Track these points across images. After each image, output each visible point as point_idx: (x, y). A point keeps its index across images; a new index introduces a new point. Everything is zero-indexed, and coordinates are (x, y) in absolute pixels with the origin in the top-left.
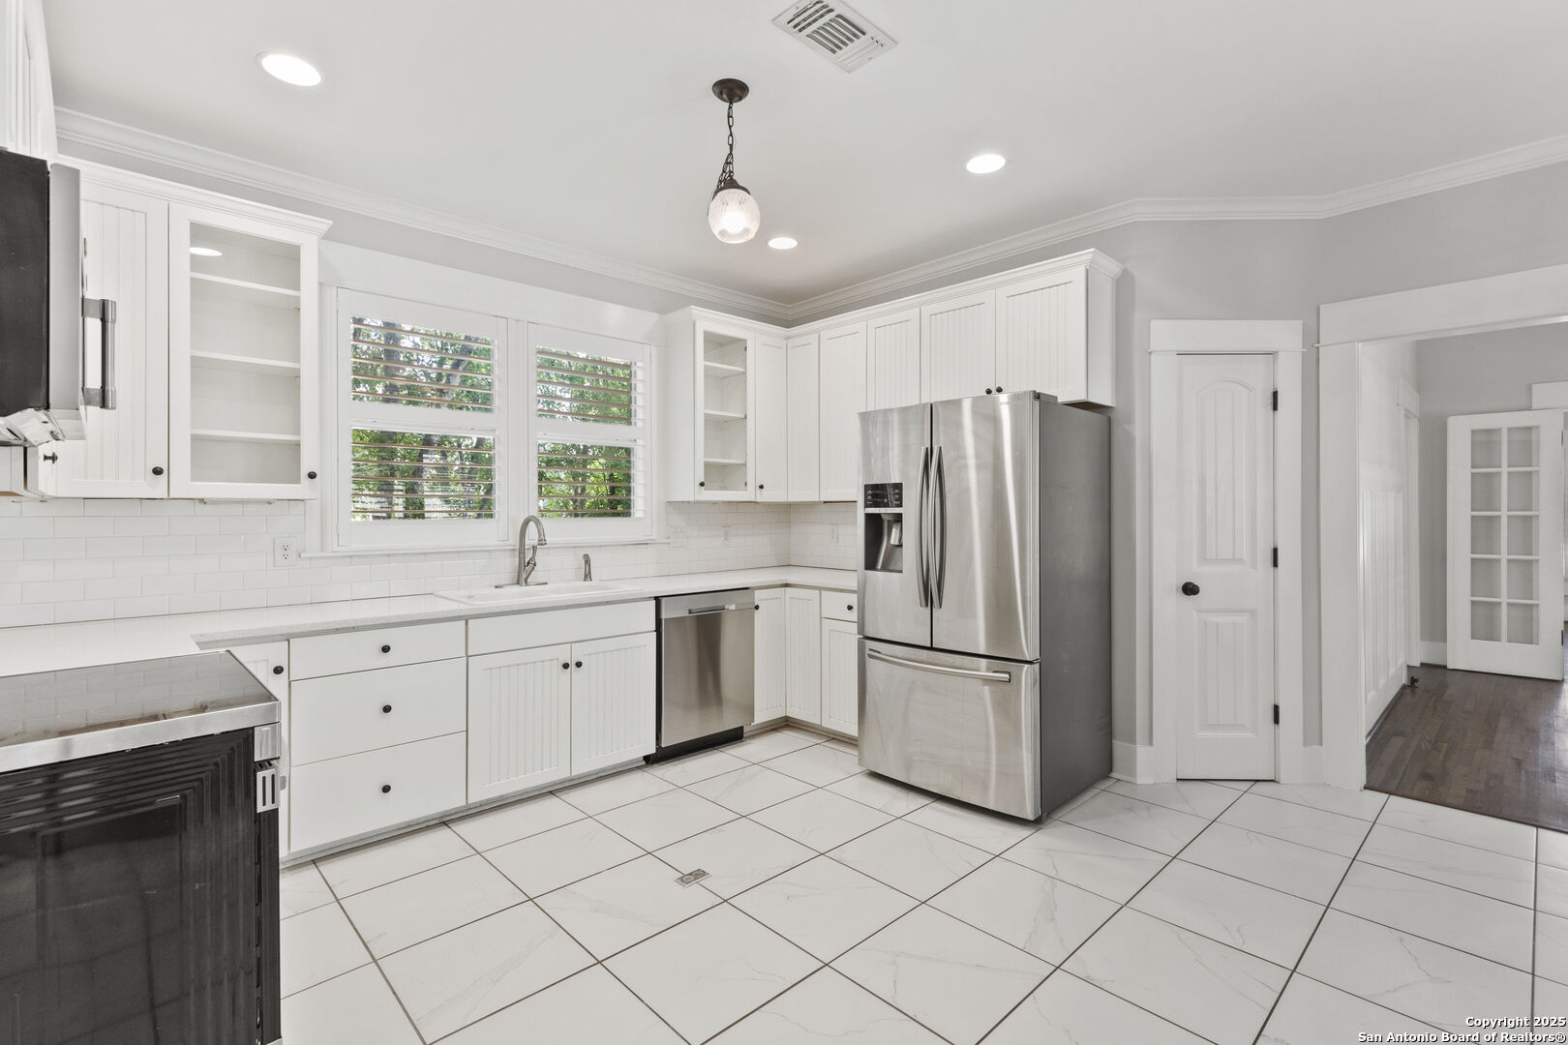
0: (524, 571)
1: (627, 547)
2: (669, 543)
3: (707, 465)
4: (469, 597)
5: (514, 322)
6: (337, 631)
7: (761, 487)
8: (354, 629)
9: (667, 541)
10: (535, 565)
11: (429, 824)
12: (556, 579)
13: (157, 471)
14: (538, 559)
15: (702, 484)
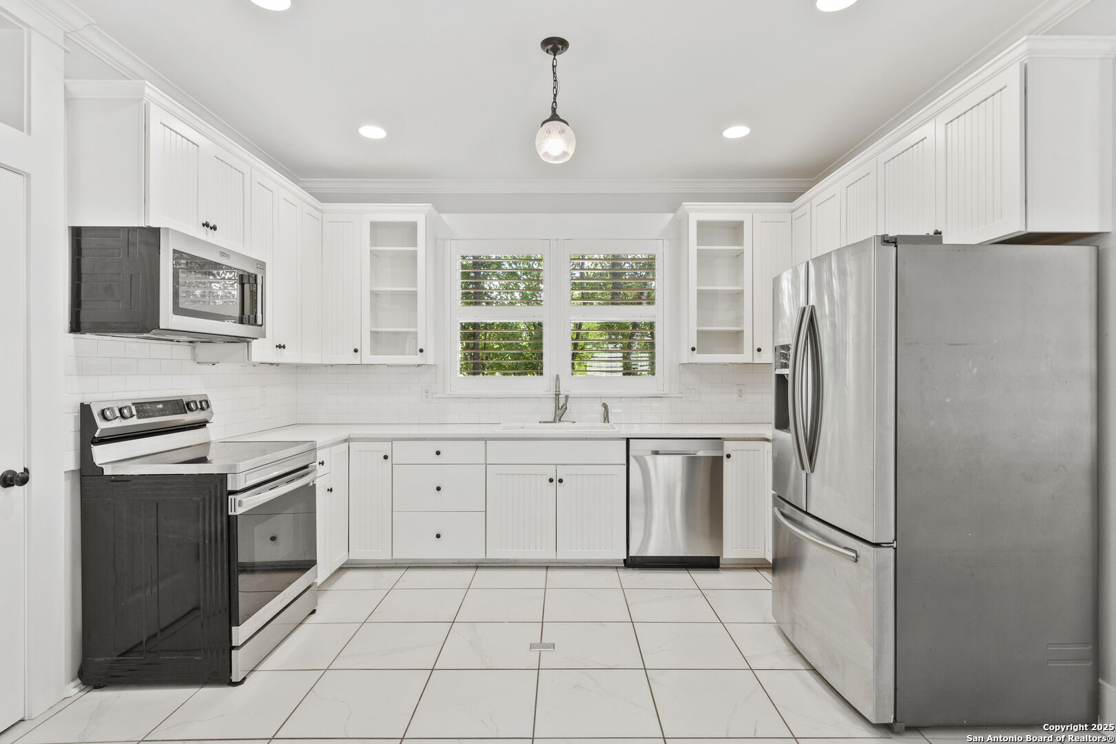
0: (560, 412)
1: (643, 399)
2: (682, 397)
3: (700, 333)
4: (522, 427)
5: (555, 241)
6: (416, 439)
7: (759, 350)
8: (424, 439)
9: (682, 395)
10: (566, 409)
11: (470, 565)
12: (584, 420)
13: (356, 351)
14: (568, 405)
15: (693, 349)
